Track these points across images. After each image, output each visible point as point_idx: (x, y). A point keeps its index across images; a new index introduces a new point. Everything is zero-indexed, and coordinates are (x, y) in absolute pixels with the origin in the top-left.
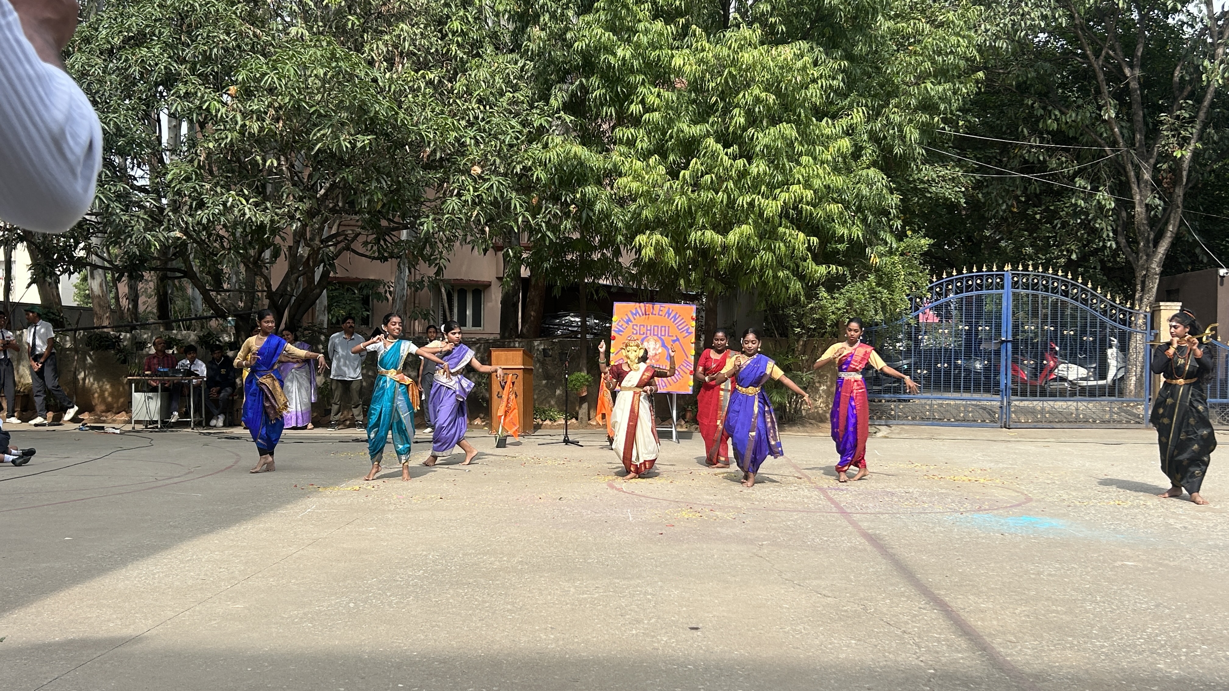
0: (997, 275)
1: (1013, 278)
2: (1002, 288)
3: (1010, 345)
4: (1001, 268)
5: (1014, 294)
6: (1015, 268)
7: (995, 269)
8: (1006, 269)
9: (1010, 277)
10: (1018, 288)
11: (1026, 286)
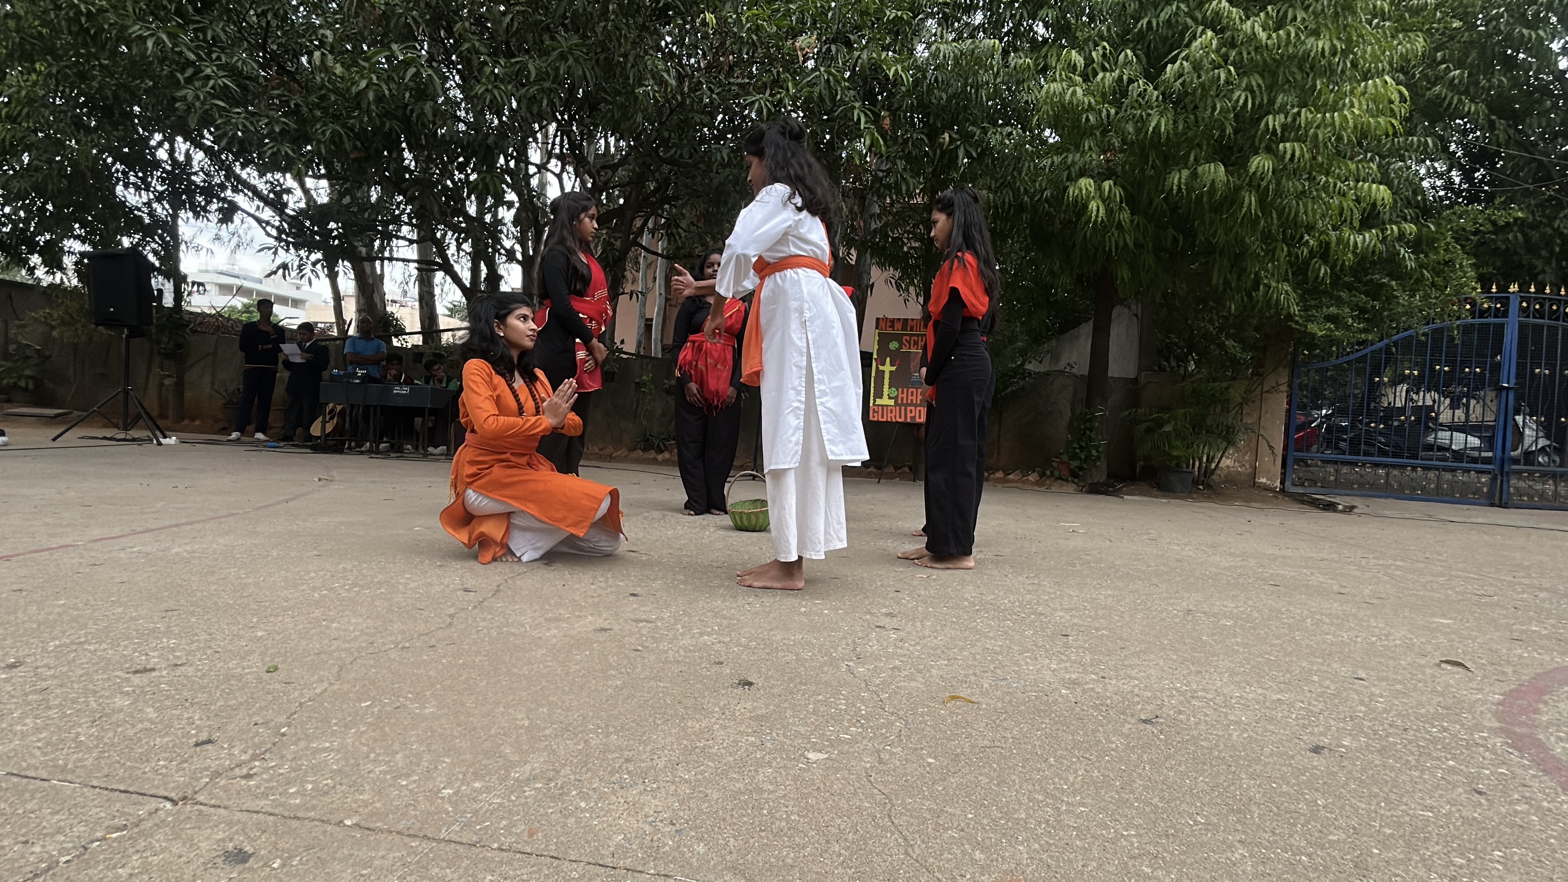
0: (1497, 298)
1: (1521, 302)
2: (1505, 314)
3: (1511, 395)
4: (1503, 289)
5: (1520, 323)
6: (1524, 288)
7: (1494, 290)
8: (1511, 290)
9: (1517, 302)
10: (1528, 316)
11: (1540, 314)
